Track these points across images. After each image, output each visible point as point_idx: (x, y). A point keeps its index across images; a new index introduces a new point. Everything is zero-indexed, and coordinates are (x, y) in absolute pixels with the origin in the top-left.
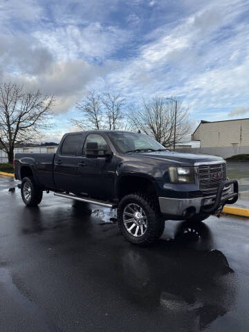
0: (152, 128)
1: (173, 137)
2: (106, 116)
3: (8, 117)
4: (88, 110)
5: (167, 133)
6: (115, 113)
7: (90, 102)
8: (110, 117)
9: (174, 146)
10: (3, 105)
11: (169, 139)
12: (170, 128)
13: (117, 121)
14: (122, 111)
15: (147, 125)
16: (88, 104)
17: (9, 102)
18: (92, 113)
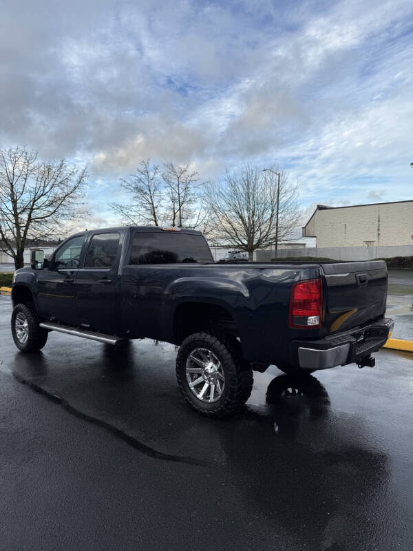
0: (241, 217)
1: (274, 231)
2: (168, 199)
3: (14, 202)
4: (139, 190)
5: (265, 225)
6: (182, 195)
7: (143, 176)
8: (173, 200)
9: (276, 245)
10: (7, 183)
11: (267, 235)
12: (269, 216)
13: (185, 206)
14: (192, 191)
15: (234, 213)
16: (140, 180)
17: (16, 178)
18: (146, 193)
